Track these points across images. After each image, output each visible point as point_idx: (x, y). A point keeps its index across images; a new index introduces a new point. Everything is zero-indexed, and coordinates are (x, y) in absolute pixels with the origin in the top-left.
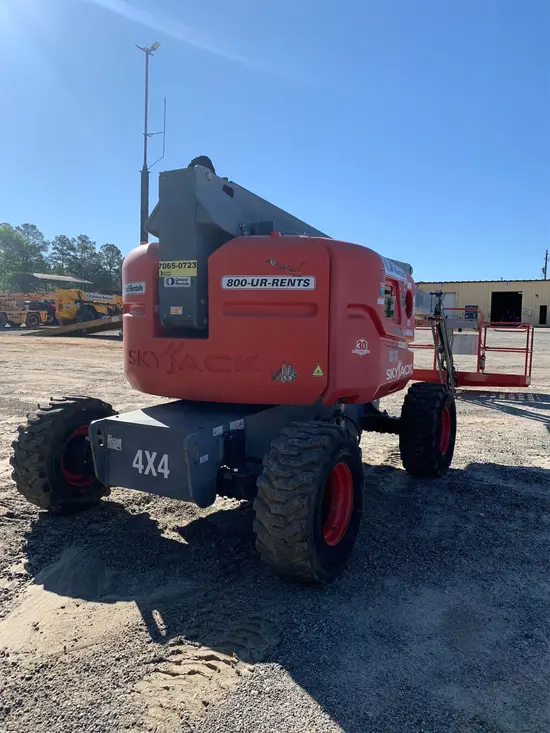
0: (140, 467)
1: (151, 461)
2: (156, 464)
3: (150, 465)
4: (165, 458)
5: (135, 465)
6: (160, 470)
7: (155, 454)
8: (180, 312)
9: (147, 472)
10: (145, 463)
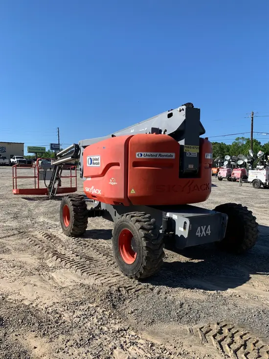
0: (199, 234)
1: (203, 230)
2: (205, 231)
3: (204, 232)
4: (209, 226)
5: (197, 234)
6: (207, 232)
7: (205, 227)
8: (192, 167)
9: (202, 236)
10: (201, 231)
